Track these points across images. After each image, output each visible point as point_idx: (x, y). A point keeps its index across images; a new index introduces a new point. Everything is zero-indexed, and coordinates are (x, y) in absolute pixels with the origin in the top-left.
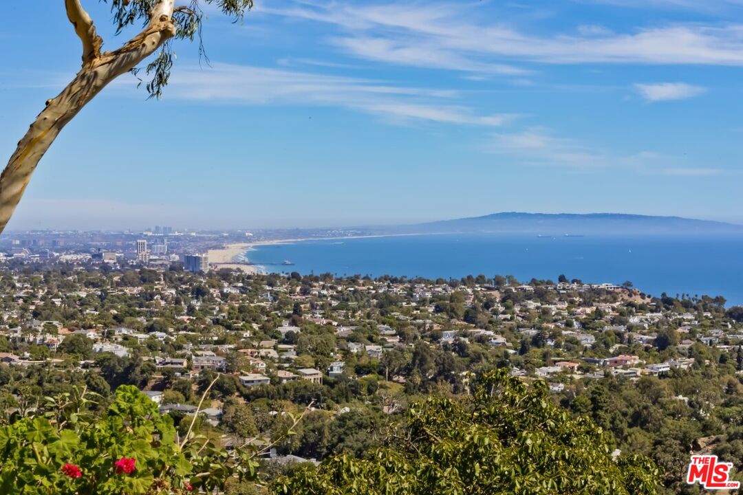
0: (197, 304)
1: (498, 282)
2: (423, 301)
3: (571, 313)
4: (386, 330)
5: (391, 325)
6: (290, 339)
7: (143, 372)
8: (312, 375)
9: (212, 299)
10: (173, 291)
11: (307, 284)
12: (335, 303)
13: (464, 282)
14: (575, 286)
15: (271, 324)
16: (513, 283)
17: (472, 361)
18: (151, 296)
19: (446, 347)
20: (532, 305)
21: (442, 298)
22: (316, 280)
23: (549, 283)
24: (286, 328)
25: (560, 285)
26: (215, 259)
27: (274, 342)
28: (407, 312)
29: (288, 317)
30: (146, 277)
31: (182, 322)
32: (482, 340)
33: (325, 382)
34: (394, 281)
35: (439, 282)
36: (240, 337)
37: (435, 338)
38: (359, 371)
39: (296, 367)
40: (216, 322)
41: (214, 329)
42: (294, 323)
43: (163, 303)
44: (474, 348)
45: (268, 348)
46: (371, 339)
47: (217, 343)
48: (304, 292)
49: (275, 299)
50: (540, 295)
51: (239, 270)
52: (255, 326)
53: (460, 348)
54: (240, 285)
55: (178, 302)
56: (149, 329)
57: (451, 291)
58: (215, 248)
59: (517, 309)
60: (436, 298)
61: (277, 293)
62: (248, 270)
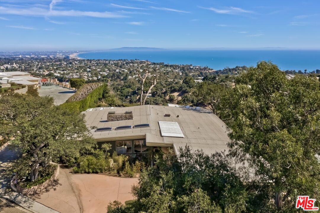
0: (70, 65)
1: (125, 60)
2: (112, 64)
3: (138, 65)
4: (106, 69)
5: (107, 69)
6: (89, 72)
7: (64, 79)
8: (95, 78)
9: (73, 64)
10: (66, 63)
11: (91, 61)
12: (96, 65)
13: (119, 60)
14: (138, 61)
15: (85, 69)
16: (127, 60)
17: (122, 75)
18: (62, 64)
19: (117, 72)
20: (131, 64)
21: (115, 63)
22: (92, 60)
23: (134, 60)
24: (88, 70)
25: (135, 61)
26: (72, 56)
27: (86, 72)
28: (109, 66)
29: (88, 67)
30: (60, 60)
31: (69, 69)
32: (123, 71)
33: (97, 79)
34: (106, 60)
35: (114, 60)
36: (80, 71)
37: (115, 71)
38: (103, 77)
39: (92, 77)
40: (75, 69)
41: (75, 70)
42: (89, 69)
43: (64, 65)
44: (122, 72)
45: (86, 74)
46: (104, 71)
47: (76, 73)
48: (90, 63)
49: (85, 64)
50: (132, 63)
51: (77, 58)
52: (83, 69)
53: (120, 73)
54: (78, 61)
55: (67, 65)
56: (63, 71)
57: (117, 62)
58: (71, 54)
59: (129, 65)
60: (114, 63)
61: (85, 63)
62: (79, 58)
